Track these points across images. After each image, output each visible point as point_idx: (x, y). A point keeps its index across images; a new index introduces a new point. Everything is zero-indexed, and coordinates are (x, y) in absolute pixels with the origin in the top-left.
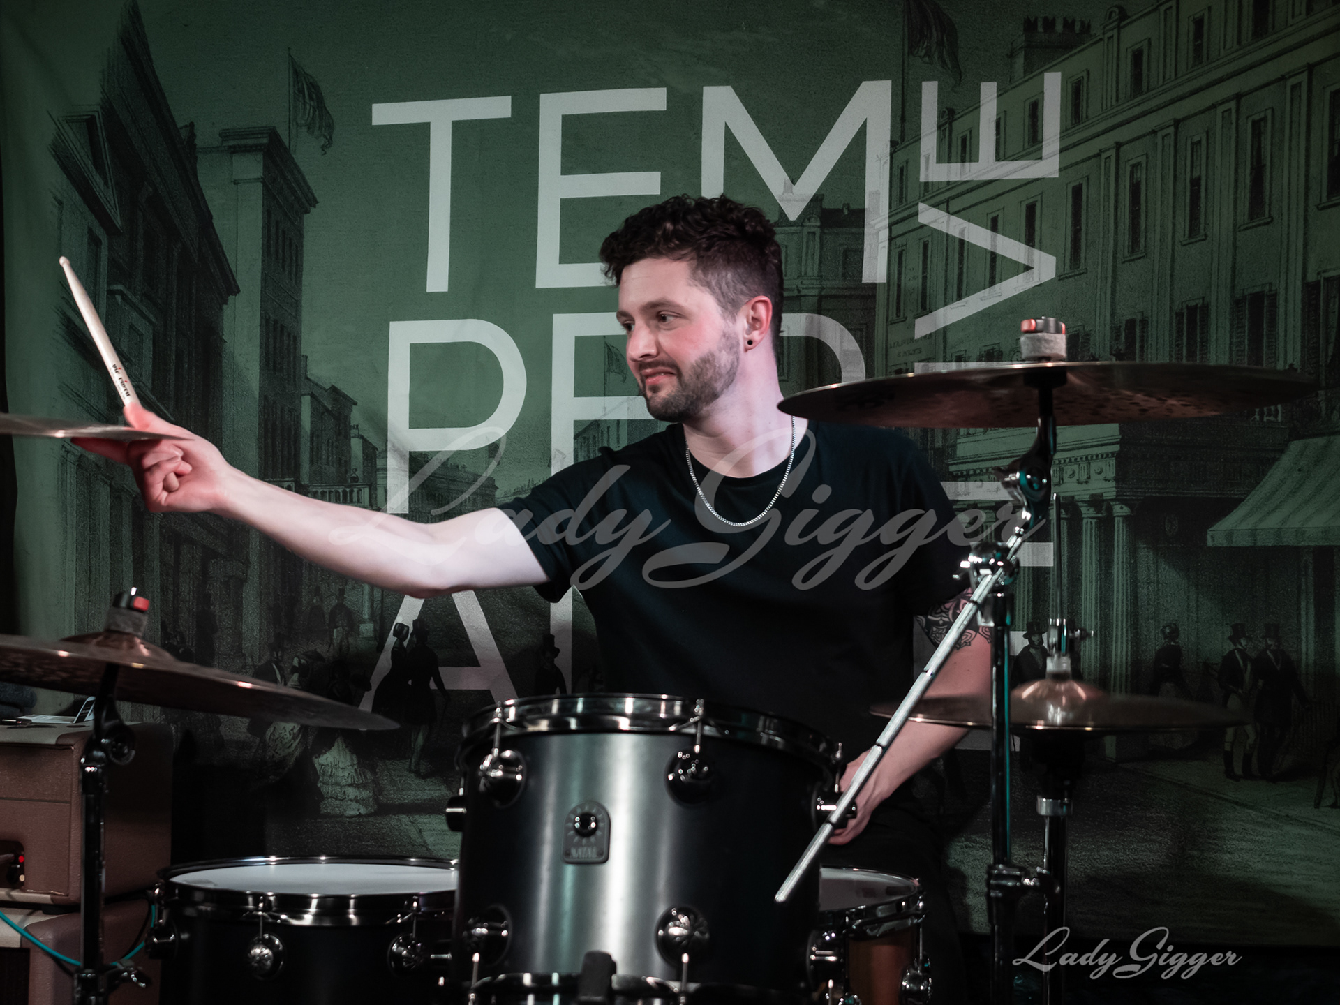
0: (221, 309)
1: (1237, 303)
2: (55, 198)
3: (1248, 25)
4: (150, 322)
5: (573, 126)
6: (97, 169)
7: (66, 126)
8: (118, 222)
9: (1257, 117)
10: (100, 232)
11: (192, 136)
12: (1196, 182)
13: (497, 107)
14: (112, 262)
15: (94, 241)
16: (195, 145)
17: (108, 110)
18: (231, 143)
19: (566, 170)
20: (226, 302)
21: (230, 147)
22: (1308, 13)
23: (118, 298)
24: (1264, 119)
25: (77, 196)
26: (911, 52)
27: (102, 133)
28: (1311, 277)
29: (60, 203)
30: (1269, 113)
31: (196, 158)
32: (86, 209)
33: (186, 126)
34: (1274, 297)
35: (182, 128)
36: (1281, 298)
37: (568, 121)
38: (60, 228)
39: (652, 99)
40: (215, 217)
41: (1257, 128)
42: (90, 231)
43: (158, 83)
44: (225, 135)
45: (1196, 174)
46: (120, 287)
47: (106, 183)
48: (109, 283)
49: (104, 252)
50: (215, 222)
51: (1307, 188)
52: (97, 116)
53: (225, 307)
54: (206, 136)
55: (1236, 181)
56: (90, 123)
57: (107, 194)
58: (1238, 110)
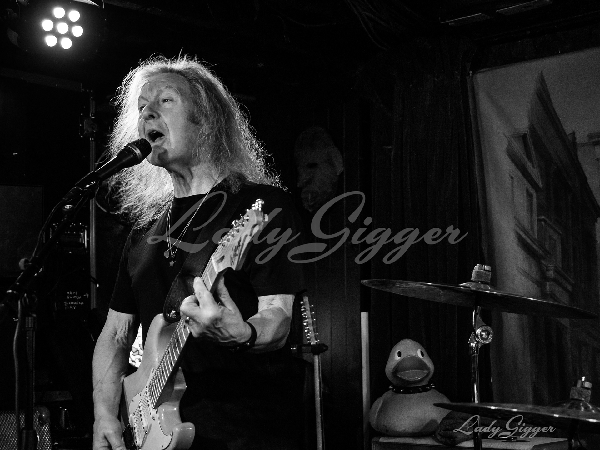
0: (594, 225)
2: (510, 175)
4: (559, 234)
6: (529, 159)
7: (512, 139)
8: (541, 185)
10: (532, 191)
11: (574, 138)
14: (539, 205)
15: (530, 195)
16: (576, 143)
17: (532, 128)
18: (594, 140)
20: (596, 221)
21: (593, 142)
23: (543, 223)
25: (520, 174)
27: (529, 140)
29: (512, 178)
31: (577, 149)
32: (524, 180)
33: (571, 134)
35: (569, 135)
38: (513, 190)
40: (588, 178)
42: (527, 191)
43: (556, 114)
44: (591, 136)
46: (543, 217)
47: (533, 166)
48: (538, 216)
49: (535, 200)
50: (589, 181)
52: (527, 133)
53: (596, 224)
54: (581, 138)
56: (524, 137)
57: (534, 172)
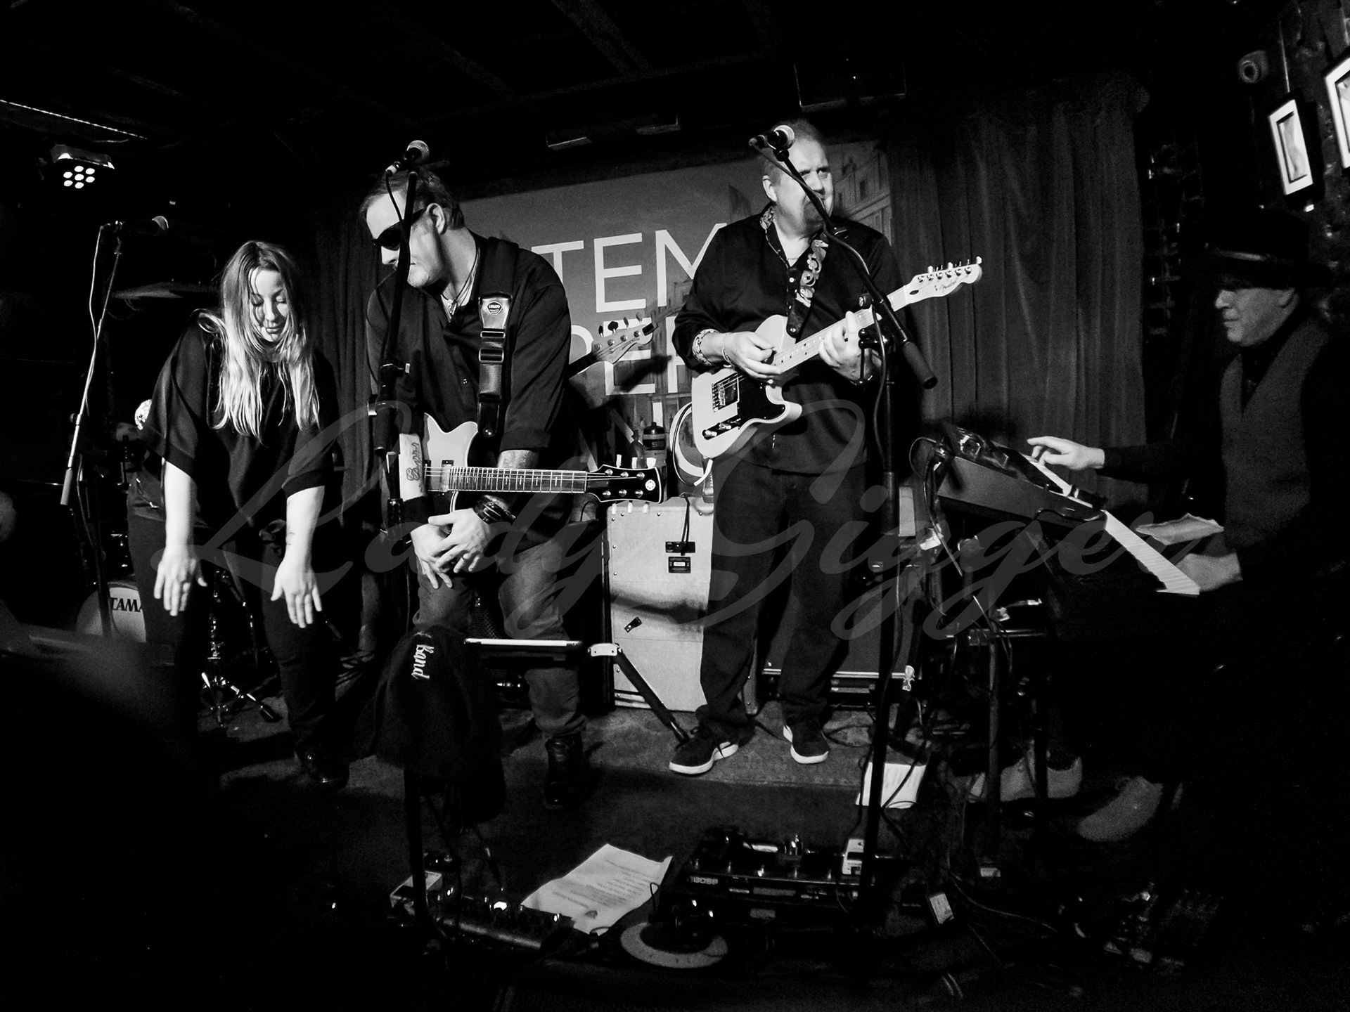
3: (858, 196)
5: (608, 251)
13: (578, 245)
19: (606, 267)
22: (880, 189)
26: (733, 211)
37: (605, 249)
39: (637, 238)
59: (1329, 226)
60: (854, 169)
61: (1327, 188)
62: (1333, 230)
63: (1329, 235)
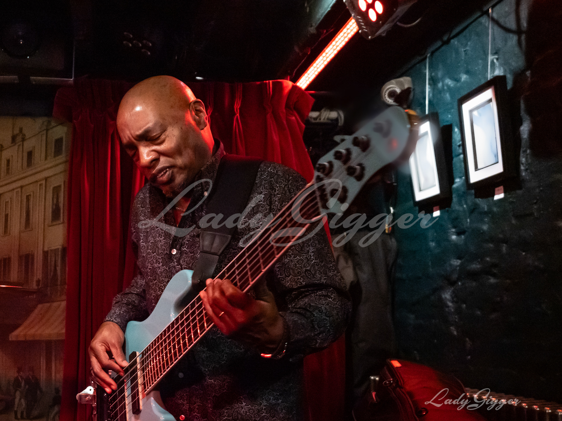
1: (20, 257)
3: (25, 164)
9: (28, 194)
12: (7, 216)
22: (45, 160)
24: (30, 195)
28: (46, 249)
30: (32, 193)
34: (33, 256)
36: (36, 256)
41: (28, 197)
45: (7, 213)
51: (44, 219)
55: (21, 215)
58: (21, 192)
59: (454, 230)
60: (23, 140)
61: (455, 199)
62: (458, 234)
63: (454, 237)
